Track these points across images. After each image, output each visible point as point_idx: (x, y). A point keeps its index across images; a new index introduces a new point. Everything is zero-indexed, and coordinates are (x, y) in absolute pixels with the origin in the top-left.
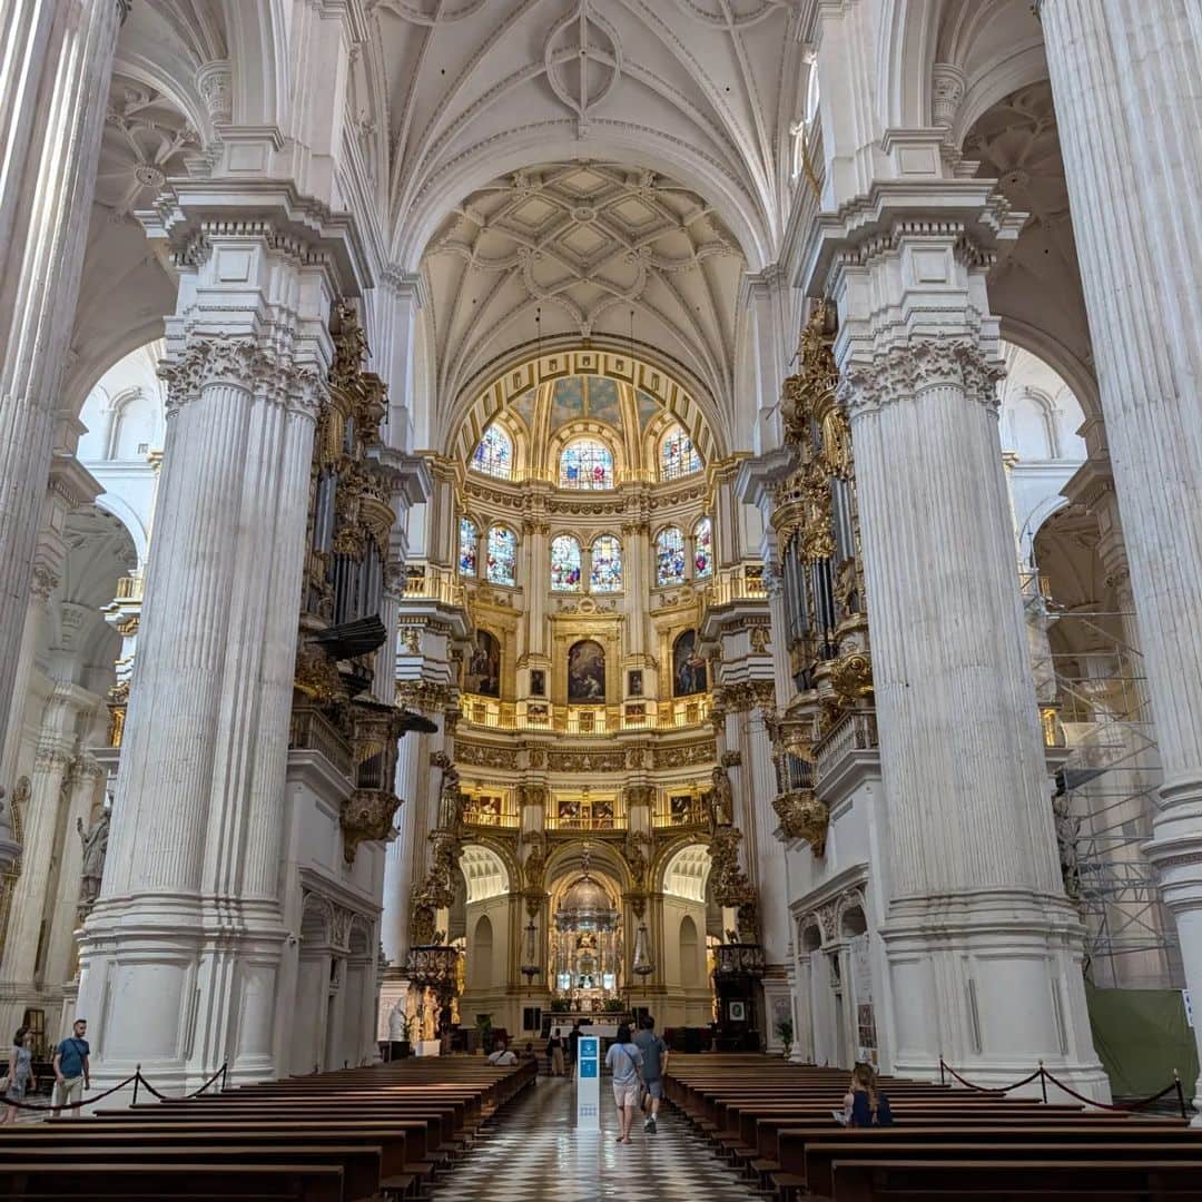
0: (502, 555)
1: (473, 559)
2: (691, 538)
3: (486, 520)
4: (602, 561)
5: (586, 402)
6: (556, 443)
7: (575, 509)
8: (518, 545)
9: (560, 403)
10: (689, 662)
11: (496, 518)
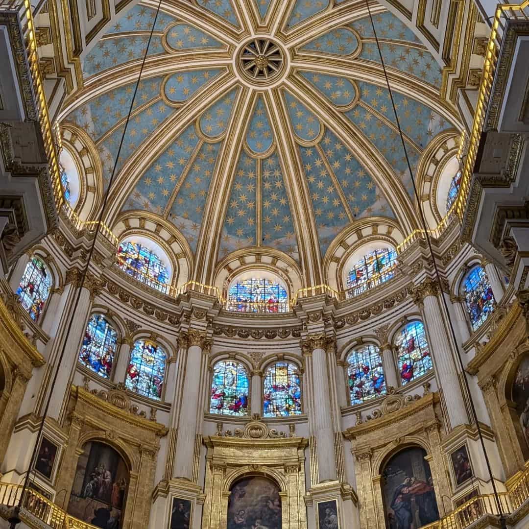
0: (148, 370)
1: (109, 364)
2: (390, 347)
3: (132, 326)
4: (276, 388)
5: (259, 232)
6: (224, 273)
7: (244, 334)
8: (169, 362)
9: (229, 233)
10: (405, 490)
11: (144, 327)
